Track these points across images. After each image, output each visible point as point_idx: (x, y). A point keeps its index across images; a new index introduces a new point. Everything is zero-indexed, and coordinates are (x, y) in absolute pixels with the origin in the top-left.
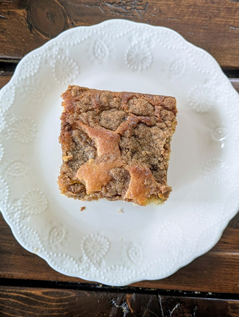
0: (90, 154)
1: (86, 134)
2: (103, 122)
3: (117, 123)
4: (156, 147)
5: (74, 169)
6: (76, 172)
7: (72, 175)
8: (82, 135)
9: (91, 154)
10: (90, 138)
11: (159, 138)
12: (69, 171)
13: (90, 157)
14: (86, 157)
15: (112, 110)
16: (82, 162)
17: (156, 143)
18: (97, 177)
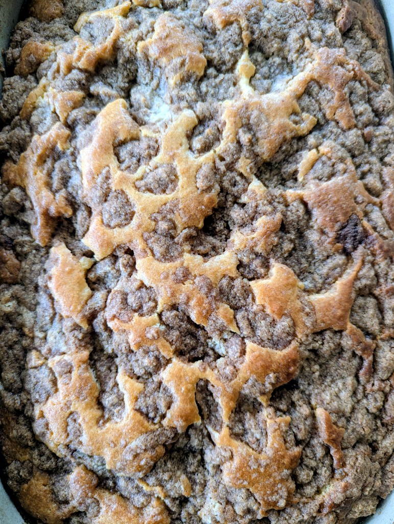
0: (311, 283)
1: (340, 276)
2: (361, 301)
3: (360, 324)
4: (326, 387)
5: (286, 259)
6: (283, 263)
7: (279, 258)
8: (338, 270)
9: (310, 285)
10: (334, 282)
11: (340, 391)
12: (283, 252)
13: (306, 283)
14: (304, 278)
15: (379, 314)
16: (298, 272)
17: (332, 385)
18: (279, 297)
